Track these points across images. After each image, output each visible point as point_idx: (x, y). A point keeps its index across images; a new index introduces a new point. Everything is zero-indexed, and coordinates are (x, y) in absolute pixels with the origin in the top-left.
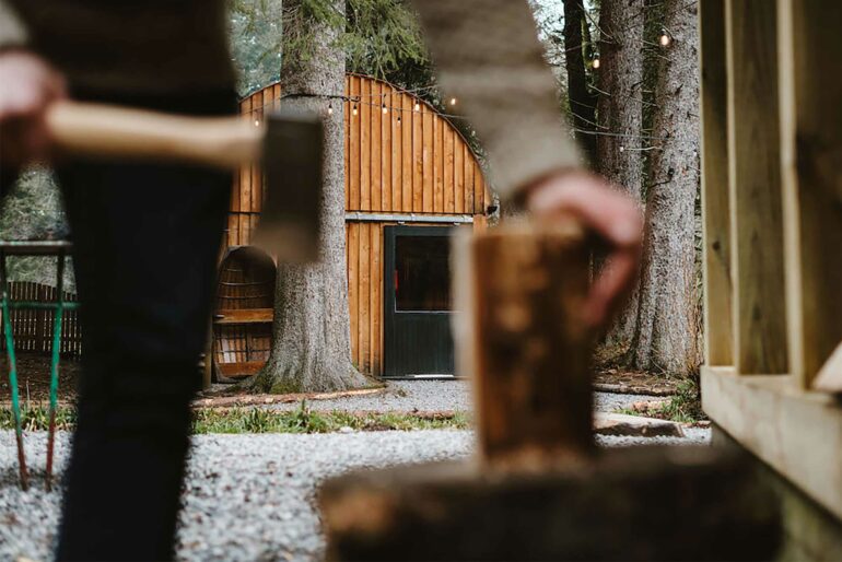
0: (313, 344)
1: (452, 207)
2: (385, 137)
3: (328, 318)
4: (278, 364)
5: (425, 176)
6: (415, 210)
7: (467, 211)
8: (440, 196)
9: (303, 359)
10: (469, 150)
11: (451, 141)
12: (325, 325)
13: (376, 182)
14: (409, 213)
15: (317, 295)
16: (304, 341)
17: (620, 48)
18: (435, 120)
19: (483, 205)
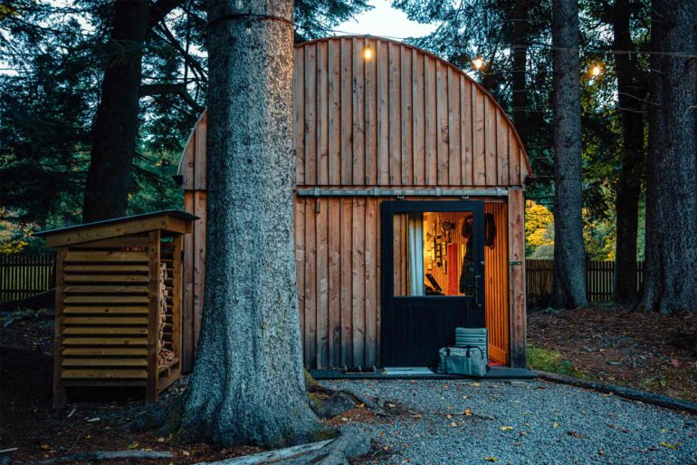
0: (237, 369)
1: (482, 178)
2: (406, 104)
3: (259, 333)
4: (195, 393)
5: (451, 146)
6: (440, 183)
7: (500, 183)
8: (469, 167)
9: (224, 388)
10: (502, 114)
11: (481, 105)
12: (254, 342)
13: (396, 154)
14: (433, 187)
15: (242, 300)
16: (227, 363)
17: (674, 26)
18: (463, 83)
19: (519, 176)
